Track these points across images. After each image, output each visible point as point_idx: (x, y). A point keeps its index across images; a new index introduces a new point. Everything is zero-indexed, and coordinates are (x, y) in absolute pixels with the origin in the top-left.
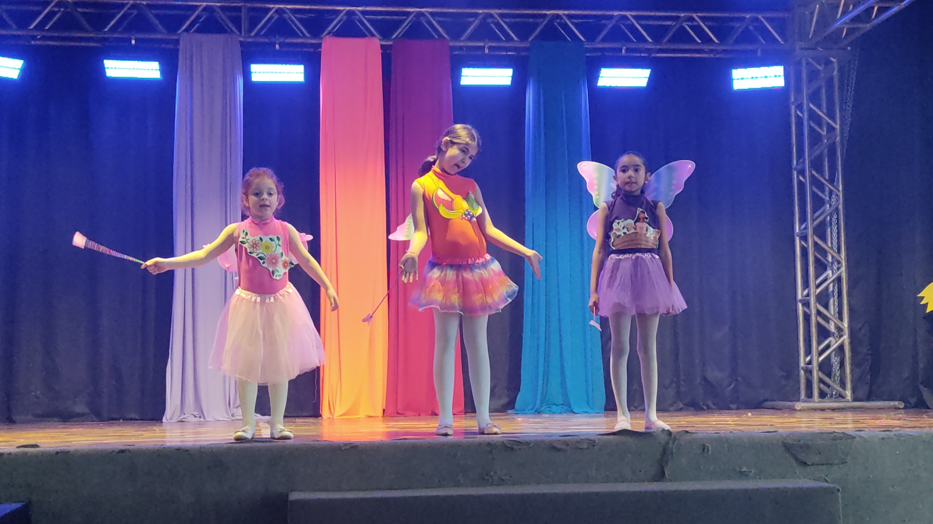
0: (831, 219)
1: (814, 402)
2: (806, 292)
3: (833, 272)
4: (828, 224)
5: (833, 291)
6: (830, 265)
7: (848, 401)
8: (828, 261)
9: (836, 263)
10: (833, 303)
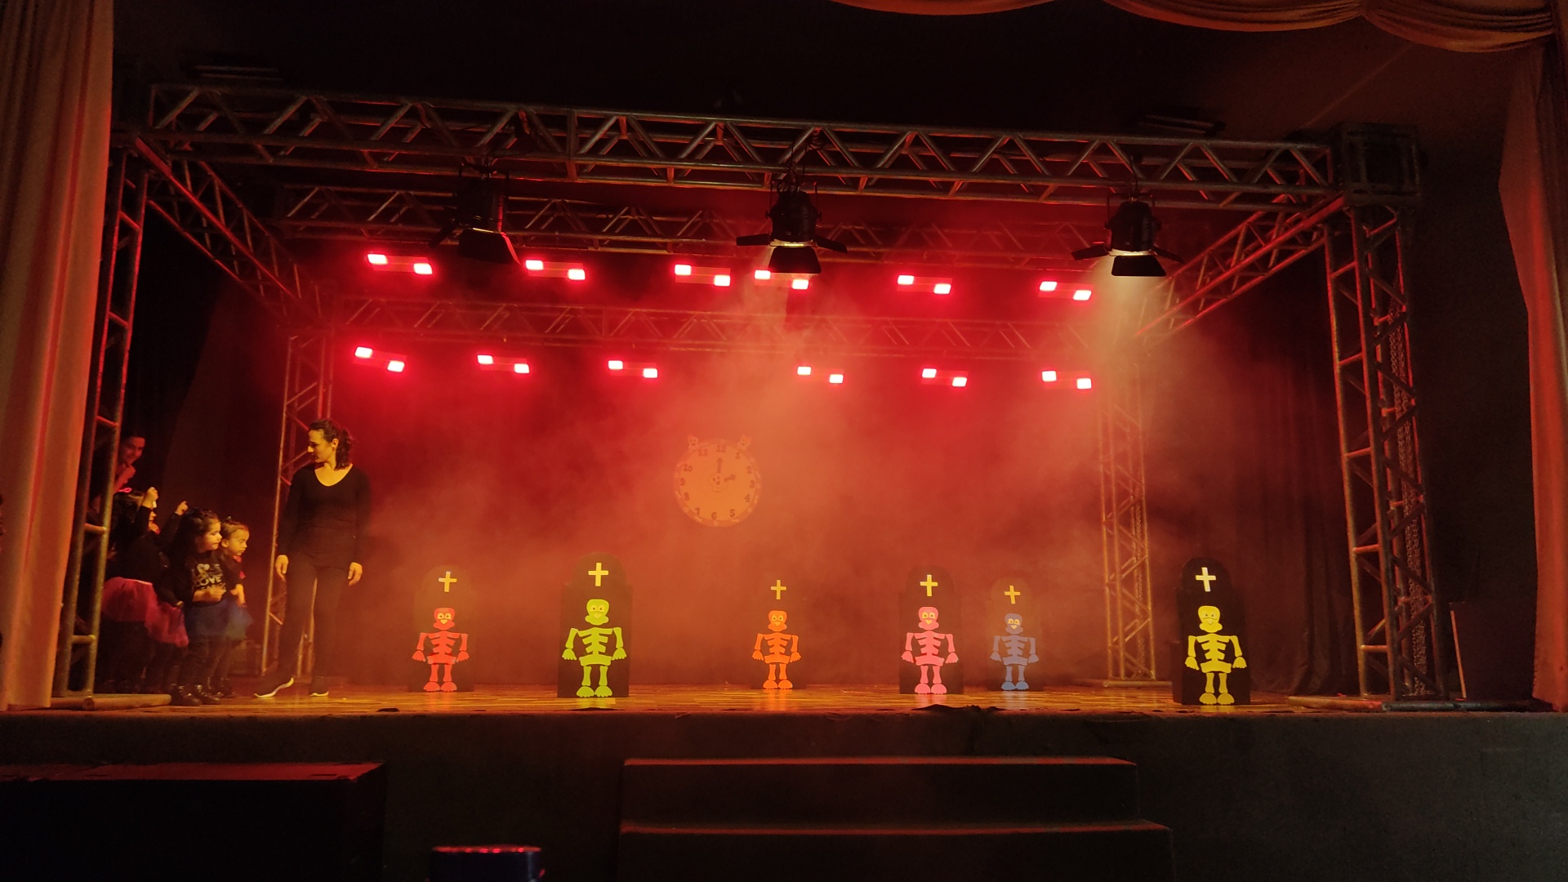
0: (1135, 510)
1: (1121, 680)
2: (1112, 577)
3: (1137, 559)
4: (1132, 514)
5: (1138, 576)
6: (1134, 552)
7: (1152, 680)
8: (1132, 548)
9: (1140, 550)
10: (1138, 586)
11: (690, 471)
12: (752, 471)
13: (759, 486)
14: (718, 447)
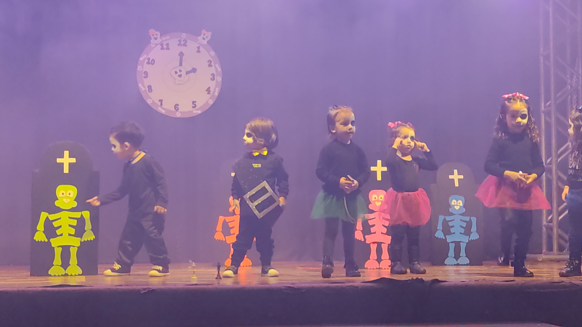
0: (571, 99)
1: (554, 254)
2: (549, 161)
11: (153, 64)
12: (212, 64)
13: (219, 79)
14: (180, 41)
